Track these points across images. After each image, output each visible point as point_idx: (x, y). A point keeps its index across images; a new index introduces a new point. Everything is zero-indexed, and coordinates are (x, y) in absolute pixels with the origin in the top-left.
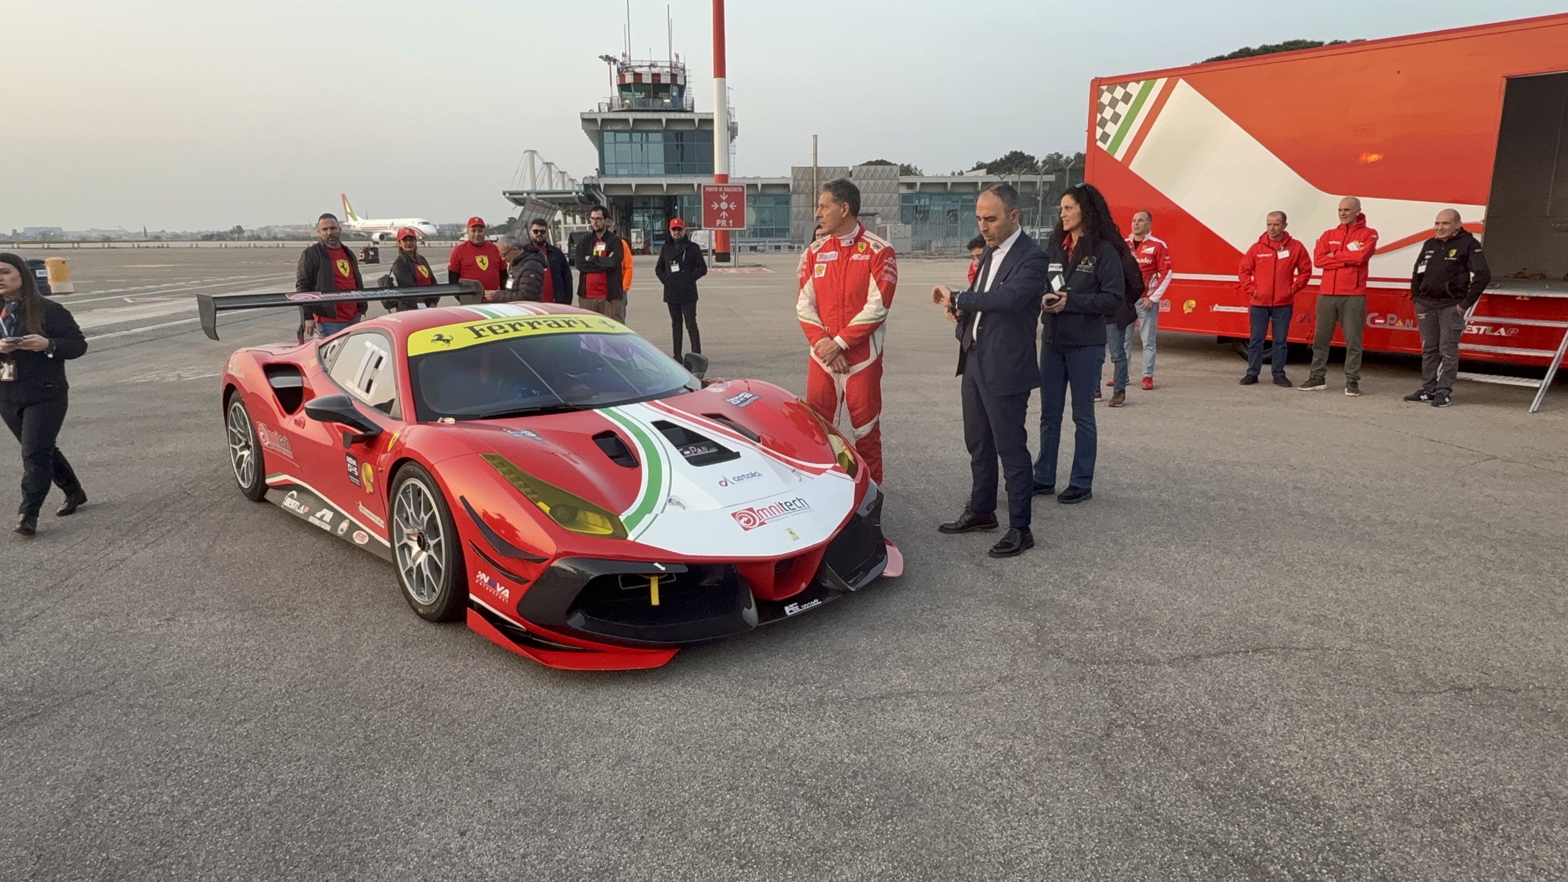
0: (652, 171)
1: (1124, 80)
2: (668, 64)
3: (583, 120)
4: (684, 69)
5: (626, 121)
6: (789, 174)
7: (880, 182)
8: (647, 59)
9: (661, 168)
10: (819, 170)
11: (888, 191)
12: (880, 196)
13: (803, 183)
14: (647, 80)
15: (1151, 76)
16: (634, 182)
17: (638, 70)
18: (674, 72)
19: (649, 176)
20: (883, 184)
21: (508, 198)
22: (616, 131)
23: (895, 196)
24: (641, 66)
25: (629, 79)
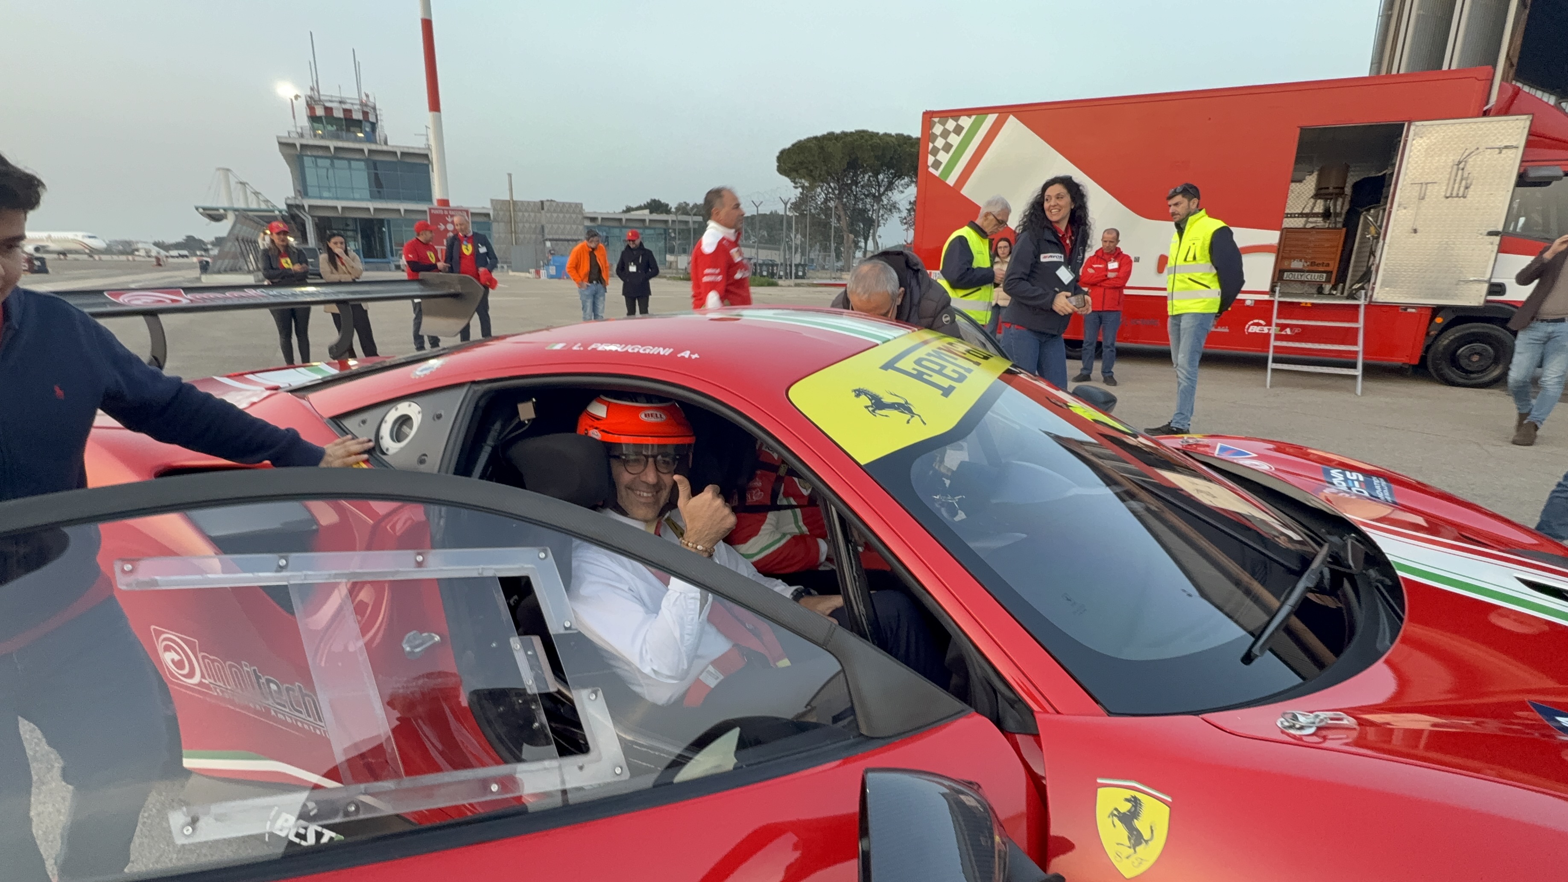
0: (357, 196)
1: (956, 114)
2: (358, 102)
3: (280, 144)
4: (374, 109)
5: (327, 148)
6: (488, 205)
7: (568, 216)
8: (336, 94)
9: (367, 194)
10: (515, 203)
11: (574, 223)
12: (568, 227)
13: (501, 213)
14: (338, 114)
15: (983, 111)
16: (340, 204)
17: (328, 105)
18: (365, 109)
19: (354, 199)
20: (571, 217)
21: (201, 214)
22: (316, 157)
23: (581, 227)
24: (331, 101)
25: (320, 112)
